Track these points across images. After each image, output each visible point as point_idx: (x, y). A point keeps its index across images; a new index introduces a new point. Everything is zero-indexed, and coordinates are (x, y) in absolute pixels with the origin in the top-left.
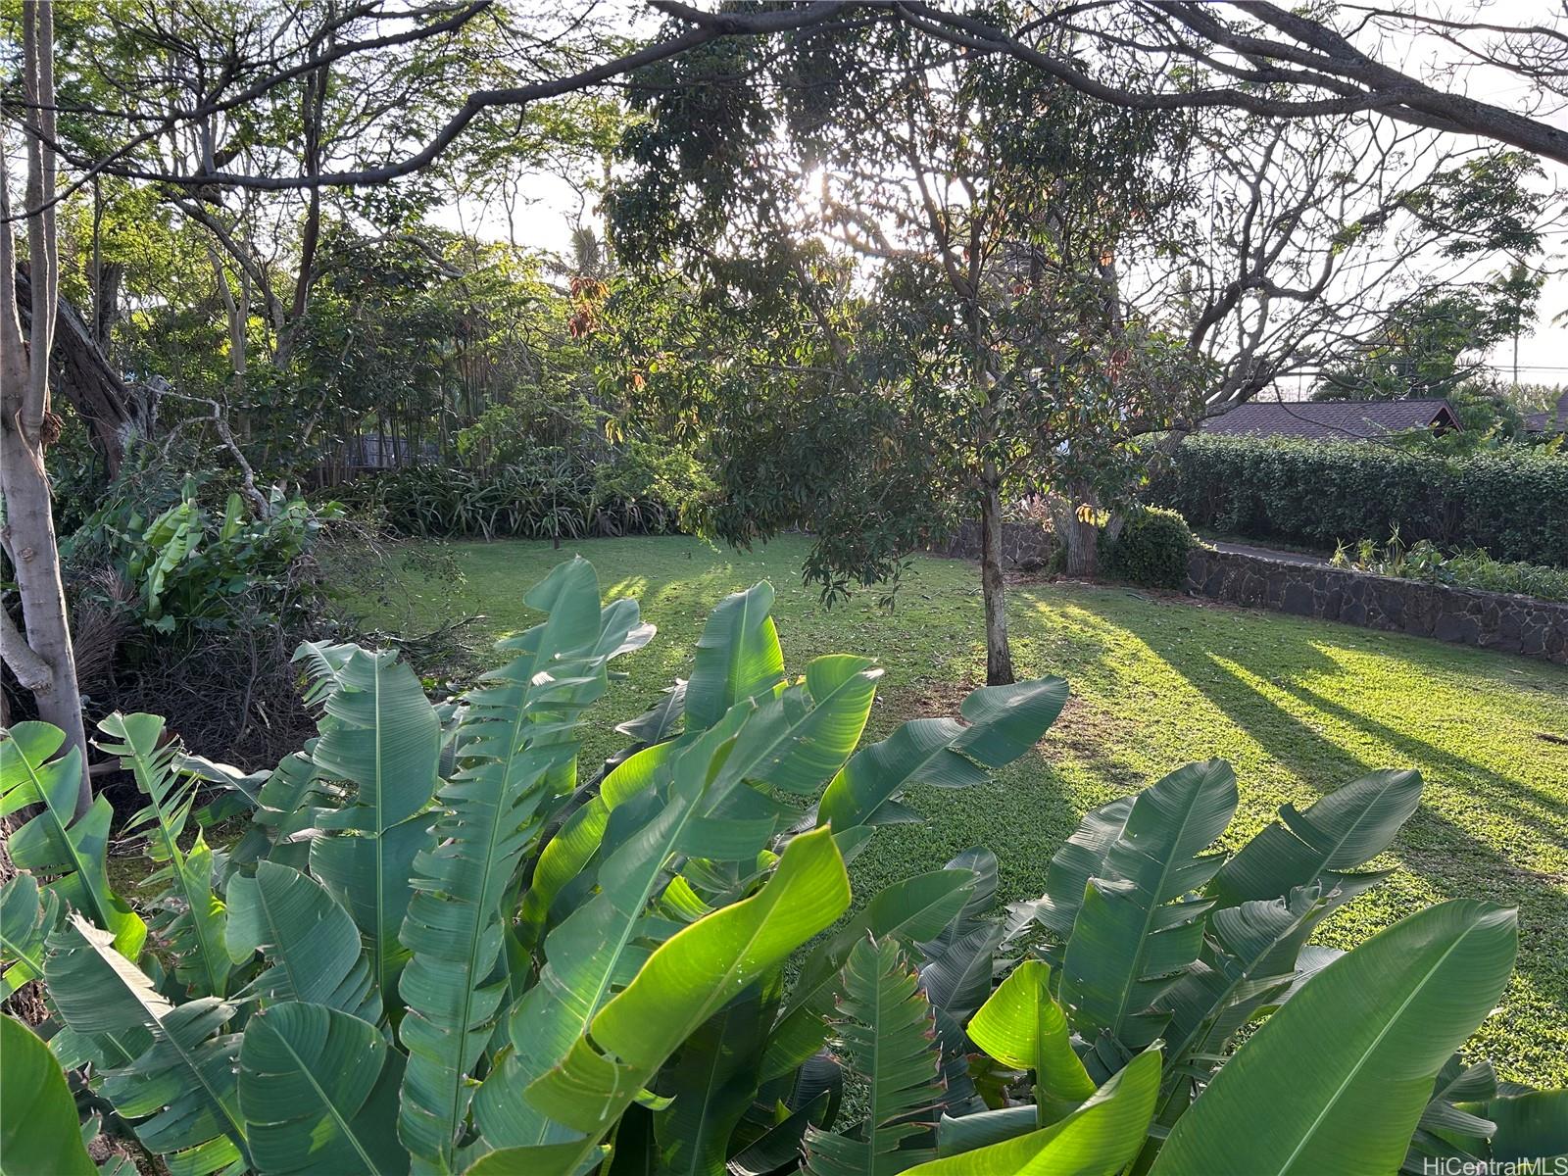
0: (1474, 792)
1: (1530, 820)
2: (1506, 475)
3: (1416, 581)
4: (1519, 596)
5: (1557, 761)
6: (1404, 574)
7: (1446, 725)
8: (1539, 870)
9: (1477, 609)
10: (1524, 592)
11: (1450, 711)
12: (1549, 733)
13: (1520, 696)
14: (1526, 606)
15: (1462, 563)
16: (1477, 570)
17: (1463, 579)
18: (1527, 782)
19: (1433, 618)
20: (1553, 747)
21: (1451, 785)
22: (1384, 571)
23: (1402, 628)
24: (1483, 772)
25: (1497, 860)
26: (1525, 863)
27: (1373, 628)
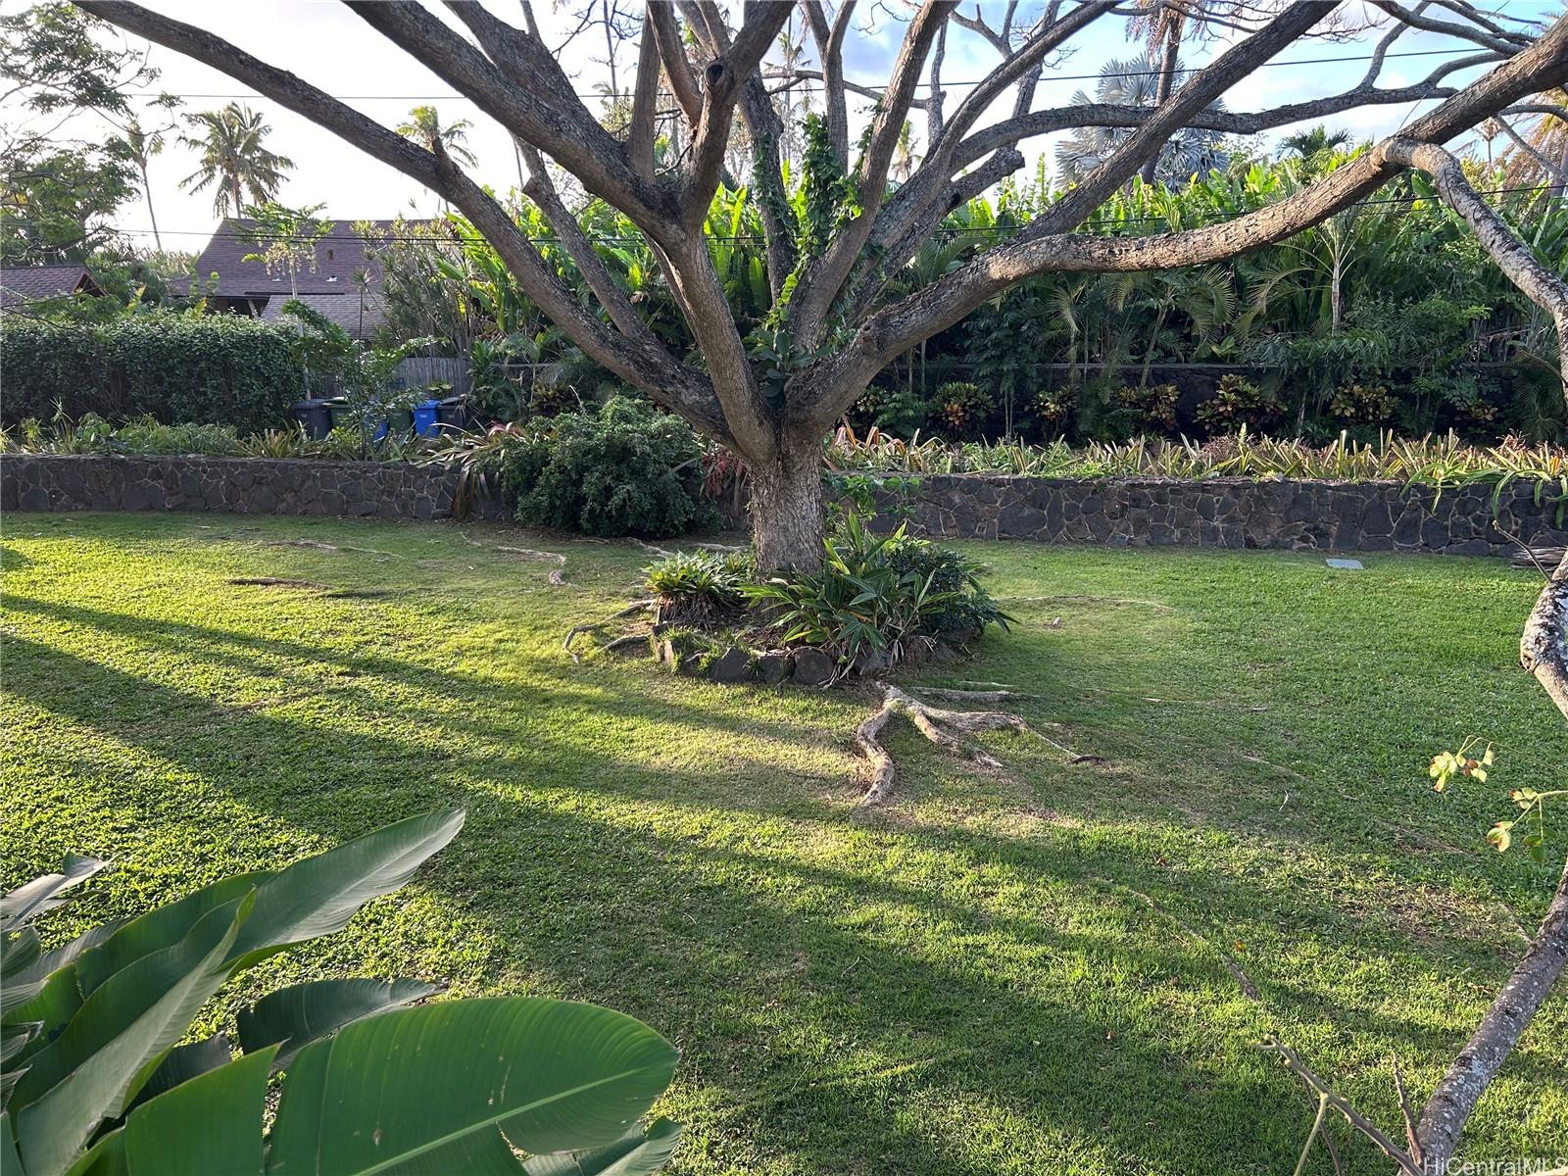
0: (178, 650)
1: (231, 661)
2: (159, 340)
3: (92, 455)
4: (191, 456)
5: (247, 601)
6: (78, 450)
7: (145, 593)
8: (243, 703)
9: (157, 475)
10: (197, 451)
11: (148, 578)
12: (238, 578)
13: (211, 549)
14: (200, 464)
15: (133, 431)
16: (147, 436)
17: (138, 447)
18: (225, 627)
19: (118, 491)
20: (244, 589)
21: (156, 649)
22: (58, 450)
23: (89, 505)
24: (184, 628)
25: (207, 706)
26: (231, 700)
27: (59, 511)
